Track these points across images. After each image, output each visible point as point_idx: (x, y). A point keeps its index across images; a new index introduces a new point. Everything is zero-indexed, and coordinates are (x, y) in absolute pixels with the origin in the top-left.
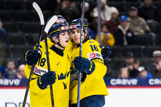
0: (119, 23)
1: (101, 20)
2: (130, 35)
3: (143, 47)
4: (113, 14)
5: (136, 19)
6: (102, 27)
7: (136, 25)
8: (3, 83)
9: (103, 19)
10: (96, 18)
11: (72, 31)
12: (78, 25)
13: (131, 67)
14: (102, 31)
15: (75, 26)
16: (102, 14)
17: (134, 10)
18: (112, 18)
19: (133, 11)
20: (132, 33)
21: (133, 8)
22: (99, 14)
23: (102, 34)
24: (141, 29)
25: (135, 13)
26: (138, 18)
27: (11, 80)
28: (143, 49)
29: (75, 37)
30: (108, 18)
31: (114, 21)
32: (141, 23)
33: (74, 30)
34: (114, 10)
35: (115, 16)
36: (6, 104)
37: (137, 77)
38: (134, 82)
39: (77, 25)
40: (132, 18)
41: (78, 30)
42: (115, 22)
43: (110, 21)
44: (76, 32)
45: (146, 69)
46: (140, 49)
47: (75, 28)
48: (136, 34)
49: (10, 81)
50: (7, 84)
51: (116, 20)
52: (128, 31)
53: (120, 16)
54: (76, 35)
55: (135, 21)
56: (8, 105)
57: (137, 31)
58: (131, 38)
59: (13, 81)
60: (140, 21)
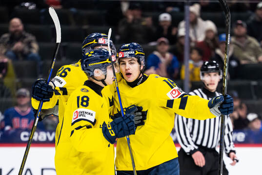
0: (217, 46)
1: (190, 40)
2: (234, 63)
3: (254, 83)
4: (208, 31)
5: (243, 39)
6: (191, 52)
7: (244, 49)
8: (38, 138)
9: (193, 38)
10: (182, 37)
11: (122, 61)
12: (131, 53)
13: (235, 114)
14: (191, 58)
15: (126, 54)
16: (191, 31)
17: (241, 25)
18: (207, 38)
19: (239, 27)
20: (238, 62)
21: (240, 22)
22: (187, 31)
23: (191, 62)
24: (251, 55)
25: (243, 30)
26: (246, 38)
27: (51, 134)
28: (255, 86)
29: (126, 70)
30: (201, 38)
31: (209, 41)
32: (252, 45)
33: (124, 60)
34: (210, 25)
35: (211, 35)
36: (42, 170)
37: (245, 129)
38: (241, 137)
39: (129, 53)
40: (238, 37)
41: (130, 59)
42: (211, 45)
43: (204, 43)
44: (127, 64)
45: (259, 118)
46: (249, 86)
47: (126, 57)
48: (243, 62)
49: (48, 134)
50: (45, 139)
51: (213, 40)
52: (232, 58)
53: (219, 34)
54: (127, 68)
55: (241, 42)
56: (45, 172)
57: (245, 59)
58: (236, 68)
59: (53, 134)
60: (250, 42)
